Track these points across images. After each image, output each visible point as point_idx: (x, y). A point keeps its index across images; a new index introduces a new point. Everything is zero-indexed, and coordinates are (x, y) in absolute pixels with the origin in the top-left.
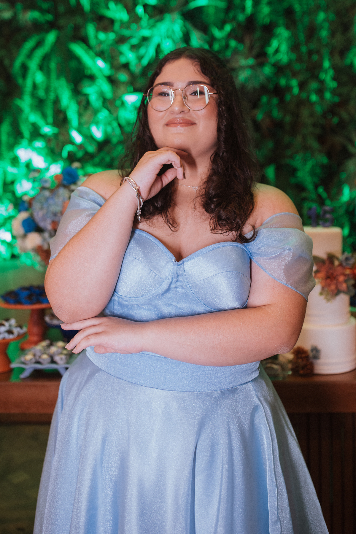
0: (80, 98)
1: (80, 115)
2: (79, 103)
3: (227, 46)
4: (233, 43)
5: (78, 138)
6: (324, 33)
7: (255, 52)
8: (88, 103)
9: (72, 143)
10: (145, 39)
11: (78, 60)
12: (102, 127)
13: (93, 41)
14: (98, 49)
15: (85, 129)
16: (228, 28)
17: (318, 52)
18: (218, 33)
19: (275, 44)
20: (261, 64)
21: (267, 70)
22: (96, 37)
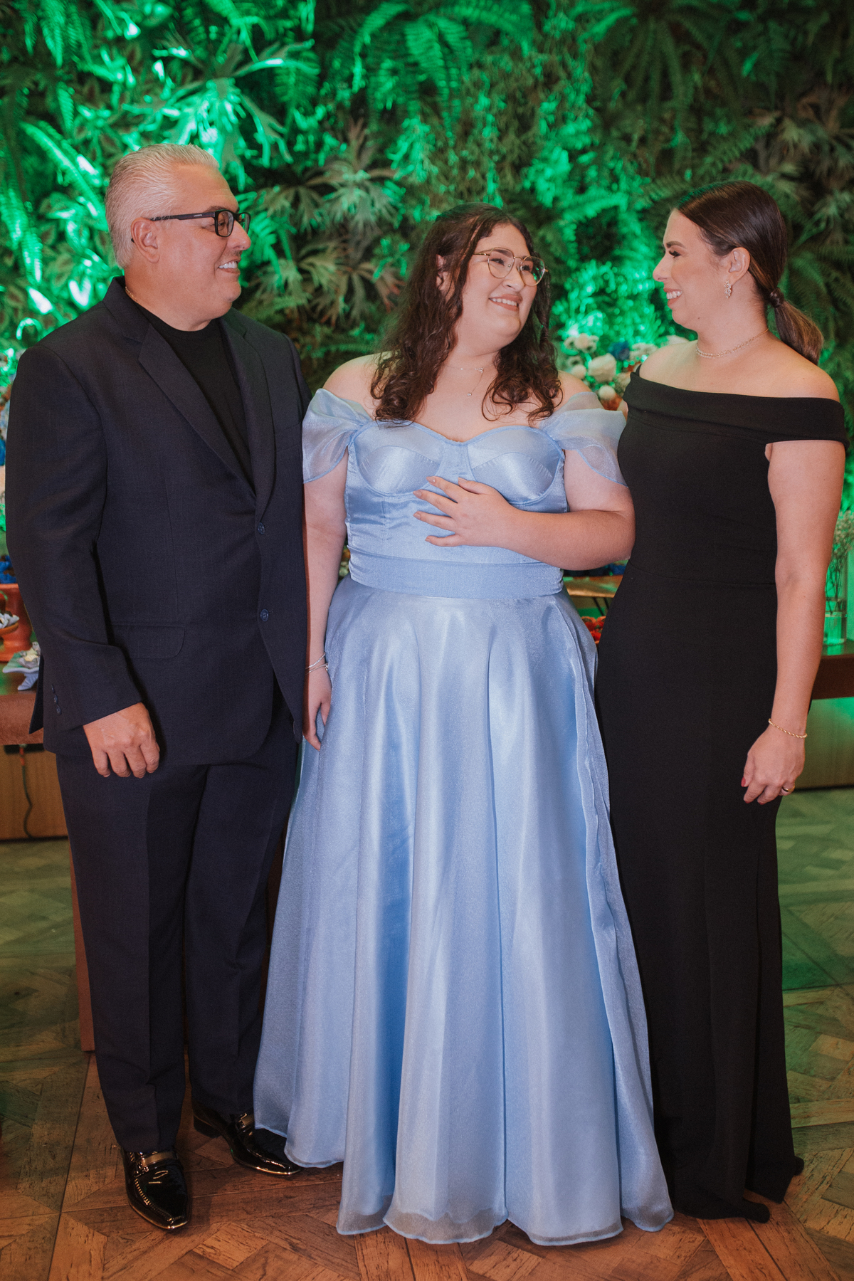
0: (44, 228)
1: (46, 262)
2: (43, 237)
3: (319, 145)
4: (329, 140)
5: (43, 305)
6: (488, 133)
7: (367, 158)
8: (62, 236)
9: (32, 313)
10: (169, 123)
11: (42, 155)
12: (88, 284)
13: (69, 123)
14: (79, 138)
15: (56, 286)
16: (320, 112)
17: (477, 164)
18: (303, 123)
19: (403, 145)
20: (381, 181)
21: (389, 194)
22: (76, 113)
